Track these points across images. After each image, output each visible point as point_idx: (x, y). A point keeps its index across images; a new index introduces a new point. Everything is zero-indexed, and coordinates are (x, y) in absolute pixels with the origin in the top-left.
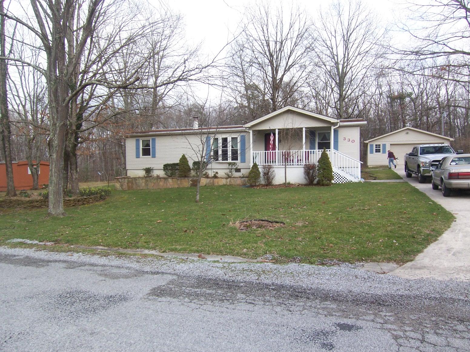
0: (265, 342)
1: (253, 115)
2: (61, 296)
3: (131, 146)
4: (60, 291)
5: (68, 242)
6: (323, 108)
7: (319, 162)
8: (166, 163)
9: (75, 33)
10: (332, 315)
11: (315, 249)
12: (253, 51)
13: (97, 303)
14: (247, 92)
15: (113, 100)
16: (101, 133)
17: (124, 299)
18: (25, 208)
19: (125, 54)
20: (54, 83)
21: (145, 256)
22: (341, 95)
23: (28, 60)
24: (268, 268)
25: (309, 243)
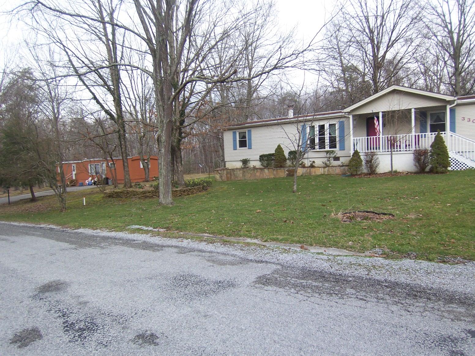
0: (382, 343)
1: (351, 98)
2: (175, 278)
3: (228, 138)
4: (175, 274)
5: (177, 229)
6: (434, 85)
7: (432, 146)
8: (262, 154)
9: (175, 34)
10: (461, 320)
11: (433, 245)
12: (351, 30)
13: (208, 288)
14: (344, 74)
15: (210, 95)
16: (200, 128)
17: (231, 285)
18: (140, 198)
19: (220, 49)
20: (160, 83)
21: (248, 244)
22: (456, 68)
23: (136, 65)
24: (379, 263)
25: (425, 238)
